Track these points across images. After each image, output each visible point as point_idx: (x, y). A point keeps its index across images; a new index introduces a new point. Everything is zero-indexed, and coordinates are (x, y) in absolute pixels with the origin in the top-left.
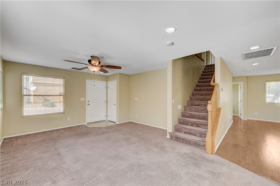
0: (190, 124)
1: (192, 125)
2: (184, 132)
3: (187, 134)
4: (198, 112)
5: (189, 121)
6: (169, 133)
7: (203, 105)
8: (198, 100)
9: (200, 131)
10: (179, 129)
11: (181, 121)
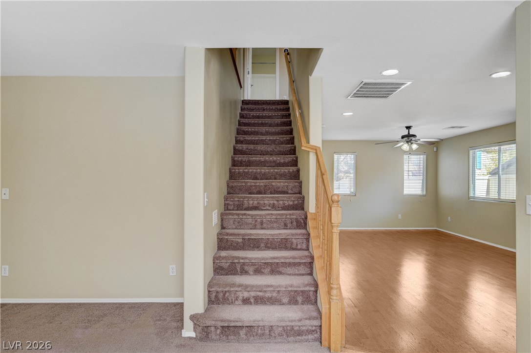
0: (251, 270)
1: (258, 271)
2: (240, 302)
3: (251, 303)
4: (262, 229)
5: (250, 259)
6: (193, 318)
7: (269, 206)
8: (250, 193)
9: (291, 286)
10: (224, 295)
11: (223, 265)
